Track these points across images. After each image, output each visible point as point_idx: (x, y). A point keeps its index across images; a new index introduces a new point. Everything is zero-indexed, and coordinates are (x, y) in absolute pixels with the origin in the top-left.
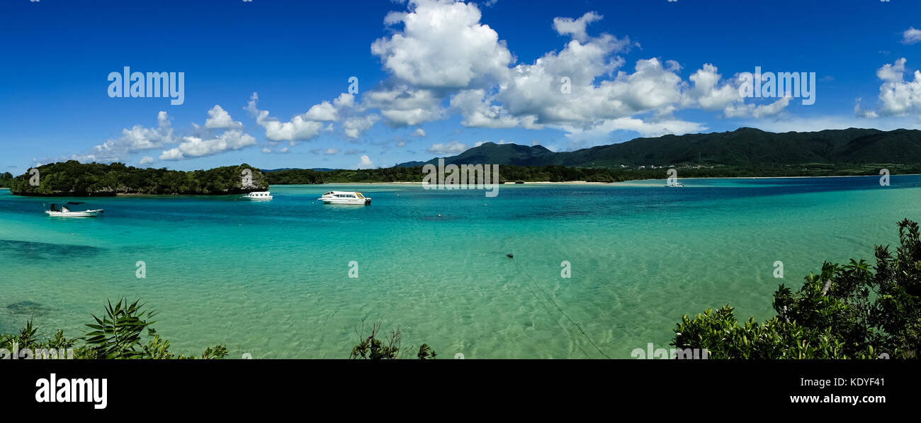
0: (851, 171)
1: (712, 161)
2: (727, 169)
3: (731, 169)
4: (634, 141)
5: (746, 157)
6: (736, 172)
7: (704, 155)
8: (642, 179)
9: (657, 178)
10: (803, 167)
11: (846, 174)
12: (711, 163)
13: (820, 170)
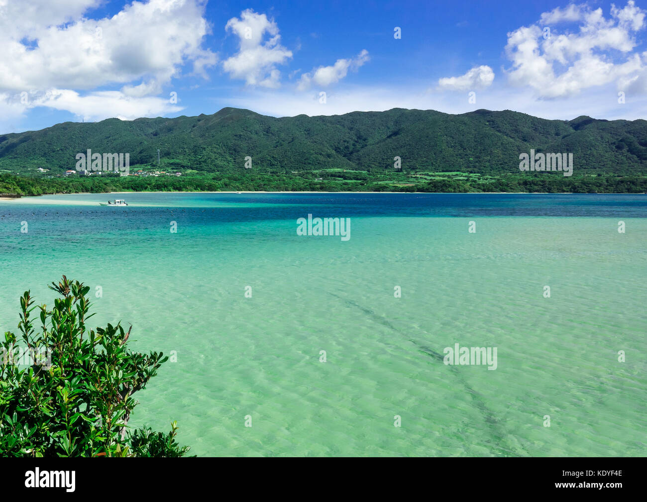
0: (390, 183)
1: (178, 164)
2: (198, 177)
3: (208, 177)
4: (57, 127)
5: (229, 159)
6: (213, 182)
7: (167, 154)
8: (70, 192)
9: (92, 190)
10: (314, 176)
11: (384, 188)
12: (178, 166)
13: (340, 181)
